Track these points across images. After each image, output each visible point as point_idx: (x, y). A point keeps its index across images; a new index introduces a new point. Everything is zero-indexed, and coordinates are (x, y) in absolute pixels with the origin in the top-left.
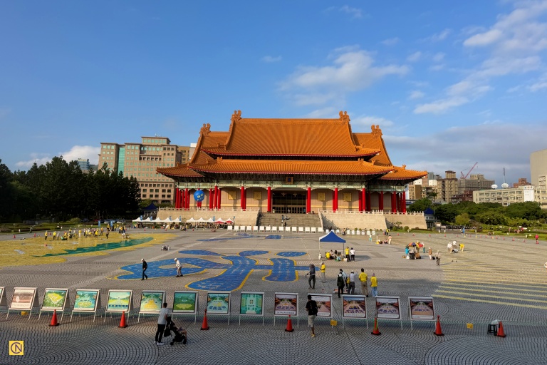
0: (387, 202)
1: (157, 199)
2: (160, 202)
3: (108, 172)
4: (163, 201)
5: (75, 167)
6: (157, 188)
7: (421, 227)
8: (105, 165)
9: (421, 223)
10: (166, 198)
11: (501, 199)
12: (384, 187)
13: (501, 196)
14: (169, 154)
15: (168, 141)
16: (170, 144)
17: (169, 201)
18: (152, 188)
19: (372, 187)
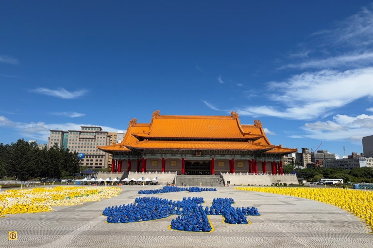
0: (268, 167)
1: (91, 166)
2: (94, 168)
3: (58, 149)
4: (96, 167)
5: (34, 146)
6: (92, 159)
7: (294, 183)
8: (56, 144)
9: (294, 181)
10: (99, 165)
11: (343, 165)
12: (266, 158)
13: (343, 163)
14: (101, 137)
15: (101, 129)
16: (102, 131)
17: (101, 167)
18: (88, 158)
19: (257, 158)
